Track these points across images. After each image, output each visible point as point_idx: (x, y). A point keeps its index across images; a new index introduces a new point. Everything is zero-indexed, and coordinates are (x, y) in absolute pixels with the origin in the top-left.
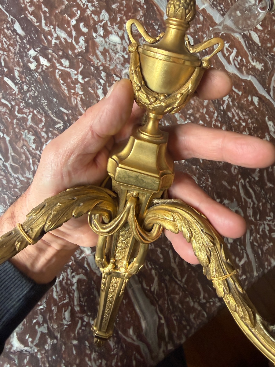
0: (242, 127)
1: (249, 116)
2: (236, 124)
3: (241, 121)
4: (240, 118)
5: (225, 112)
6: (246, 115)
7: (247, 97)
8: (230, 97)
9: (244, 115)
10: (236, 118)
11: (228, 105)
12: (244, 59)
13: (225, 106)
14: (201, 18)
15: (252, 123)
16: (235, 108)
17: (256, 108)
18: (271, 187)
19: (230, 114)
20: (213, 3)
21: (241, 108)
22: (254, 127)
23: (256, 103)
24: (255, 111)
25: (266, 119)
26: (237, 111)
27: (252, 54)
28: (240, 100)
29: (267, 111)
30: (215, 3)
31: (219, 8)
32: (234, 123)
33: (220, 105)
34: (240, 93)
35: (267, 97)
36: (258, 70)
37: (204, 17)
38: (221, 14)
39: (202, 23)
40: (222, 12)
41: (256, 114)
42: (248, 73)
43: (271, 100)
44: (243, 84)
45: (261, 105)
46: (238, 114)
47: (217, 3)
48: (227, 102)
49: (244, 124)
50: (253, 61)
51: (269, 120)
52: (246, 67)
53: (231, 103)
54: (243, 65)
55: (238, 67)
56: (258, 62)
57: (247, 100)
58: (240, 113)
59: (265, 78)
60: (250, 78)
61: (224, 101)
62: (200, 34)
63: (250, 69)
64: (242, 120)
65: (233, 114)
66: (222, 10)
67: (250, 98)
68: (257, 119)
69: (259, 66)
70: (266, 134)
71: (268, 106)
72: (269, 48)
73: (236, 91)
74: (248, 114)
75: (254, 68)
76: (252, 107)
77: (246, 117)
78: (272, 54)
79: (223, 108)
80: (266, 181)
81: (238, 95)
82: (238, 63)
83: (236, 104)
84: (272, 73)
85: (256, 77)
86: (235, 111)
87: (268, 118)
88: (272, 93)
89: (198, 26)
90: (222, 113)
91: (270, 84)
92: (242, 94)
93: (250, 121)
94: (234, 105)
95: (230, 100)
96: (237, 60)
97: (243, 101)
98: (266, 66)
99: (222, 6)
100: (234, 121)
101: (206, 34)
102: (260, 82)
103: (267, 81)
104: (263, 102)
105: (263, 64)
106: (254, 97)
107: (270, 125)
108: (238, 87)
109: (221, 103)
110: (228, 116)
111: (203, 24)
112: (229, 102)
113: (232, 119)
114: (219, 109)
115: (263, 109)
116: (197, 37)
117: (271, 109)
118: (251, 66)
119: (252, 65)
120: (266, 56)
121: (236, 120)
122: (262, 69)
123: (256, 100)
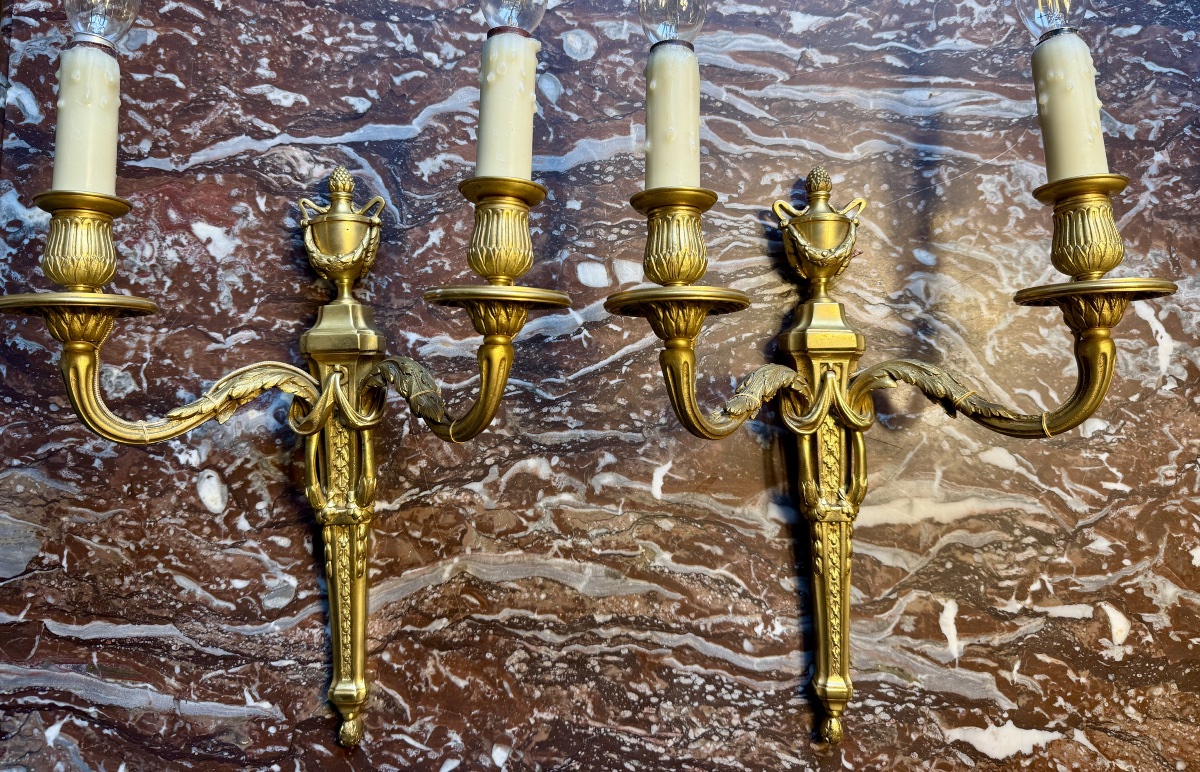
0: (326, 33)
1: (337, 65)
2: (341, 26)
3: (338, 39)
4: (346, 42)
5: (381, 19)
6: (344, 59)
7: (379, 89)
8: (406, 52)
9: (346, 53)
10: (353, 35)
11: (391, 36)
12: (464, 143)
13: (393, 28)
14: (612, 112)
15: (318, 61)
16: (374, 46)
17: (344, 91)
18: (164, 5)
19: (369, 25)
20: (628, 162)
21: (367, 60)
22: (305, 58)
23: (352, 100)
24: (338, 86)
25: (304, 99)
26: (366, 46)
27: (463, 172)
28: (383, 69)
29: (319, 114)
30: (627, 168)
31: (610, 169)
32: (347, 22)
33: (404, 19)
34: (397, 81)
35: (348, 137)
36: (420, 159)
37: (609, 119)
38: (595, 163)
39: (598, 107)
40: (597, 168)
41: (330, 81)
42: (428, 129)
43: (335, 139)
44: (412, 102)
45: (340, 108)
46: (357, 43)
47: (623, 172)
48: (400, 37)
49: (328, 41)
50: (446, 162)
51: (297, 103)
52: (445, 137)
53: (391, 45)
54: (453, 132)
55: (457, 118)
56: (437, 170)
57: (372, 85)
58: (357, 49)
59: (391, 162)
60: (415, 127)
61: (405, 32)
62: (579, 86)
63: (434, 140)
64: (339, 44)
65: (366, 33)
66: (601, 172)
67: (373, 94)
68: (318, 76)
69: (427, 167)
70: (274, 75)
71: (328, 123)
72: (453, 221)
73: (409, 76)
74: (343, 66)
75: (431, 152)
76: (350, 84)
77: (339, 57)
78: (435, 219)
79: (392, 22)
80: (182, 4)
81: (398, 73)
82: (465, 125)
83: (382, 55)
84: (393, 186)
85: (408, 141)
86: (368, 42)
87: (304, 103)
88: (349, 151)
89: (599, 93)
90: (384, 12)
91: (373, 163)
92: (393, 83)
93: (326, 58)
94: (382, 48)
95: (399, 48)
96: (472, 125)
97: (376, 76)
98: (419, 183)
99: (610, 179)
100: (351, 25)
101: (571, 98)
102: (390, 142)
103: (384, 160)
104: (345, 119)
105: (425, 179)
106: (368, 104)
107: (285, 97)
108: (415, 86)
109: (405, 25)
110: (368, 19)
111: (594, 105)
112: (397, 42)
113: (357, 24)
114: (395, 10)
115: (329, 106)
116: (577, 73)
117: (316, 125)
118: (439, 147)
119: (439, 153)
120: (439, 201)
121: (349, 30)
122: (417, 168)
123: (361, 105)
